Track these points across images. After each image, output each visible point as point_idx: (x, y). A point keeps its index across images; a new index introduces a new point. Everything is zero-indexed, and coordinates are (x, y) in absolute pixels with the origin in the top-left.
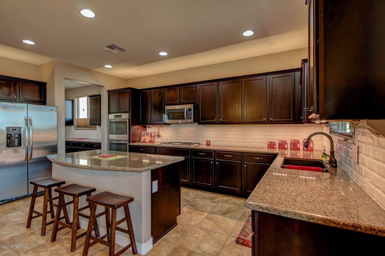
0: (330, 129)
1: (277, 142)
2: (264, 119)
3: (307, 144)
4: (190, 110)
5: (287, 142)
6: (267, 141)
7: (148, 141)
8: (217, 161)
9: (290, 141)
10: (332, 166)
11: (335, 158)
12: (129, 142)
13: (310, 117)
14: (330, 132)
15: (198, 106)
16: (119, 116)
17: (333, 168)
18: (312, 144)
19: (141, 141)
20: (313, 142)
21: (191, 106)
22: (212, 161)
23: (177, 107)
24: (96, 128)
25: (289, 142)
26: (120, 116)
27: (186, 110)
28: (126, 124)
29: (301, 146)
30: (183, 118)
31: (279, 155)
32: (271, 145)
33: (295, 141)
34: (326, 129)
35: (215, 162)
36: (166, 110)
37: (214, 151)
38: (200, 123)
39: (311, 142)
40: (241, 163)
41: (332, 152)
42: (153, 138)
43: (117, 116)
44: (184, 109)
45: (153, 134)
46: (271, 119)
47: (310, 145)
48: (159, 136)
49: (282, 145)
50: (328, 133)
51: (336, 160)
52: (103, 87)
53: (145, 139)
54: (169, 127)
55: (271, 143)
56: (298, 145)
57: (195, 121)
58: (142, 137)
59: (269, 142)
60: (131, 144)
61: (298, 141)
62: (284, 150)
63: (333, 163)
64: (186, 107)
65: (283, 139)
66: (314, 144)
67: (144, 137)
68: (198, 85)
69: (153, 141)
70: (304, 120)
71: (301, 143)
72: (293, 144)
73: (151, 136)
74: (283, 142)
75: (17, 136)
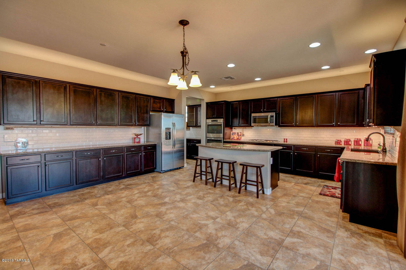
0: (385, 131)
1: (343, 140)
2: (334, 123)
3: (367, 140)
4: (272, 116)
5: (351, 140)
6: (335, 140)
7: (236, 138)
8: (296, 152)
9: (354, 139)
10: (384, 152)
11: (386, 147)
12: (224, 139)
13: (370, 124)
14: (385, 133)
15: (279, 114)
16: (215, 120)
17: (384, 153)
18: (371, 141)
19: (231, 139)
20: (372, 140)
21: (274, 114)
22: (292, 152)
23: (263, 114)
24: (190, 129)
25: (352, 140)
26: (217, 121)
27: (269, 116)
28: (222, 127)
29: (362, 143)
30: (267, 122)
31: (345, 148)
32: (338, 142)
33: (357, 139)
34: (383, 131)
35: (294, 153)
36: (253, 116)
37: (293, 145)
38: (280, 126)
39: (370, 140)
40: (315, 154)
41: (384, 144)
42: (240, 137)
43: (214, 120)
44: (268, 116)
45: (240, 134)
46: (339, 123)
47: (370, 142)
48: (243, 135)
49: (347, 142)
50: (383, 134)
51: (386, 148)
52: (203, 100)
53: (234, 137)
54: (252, 128)
55: (338, 140)
56: (360, 143)
57: (276, 125)
58: (231, 136)
59: (336, 140)
60: (224, 140)
61: (360, 139)
62: (349, 146)
63: (384, 150)
64: (269, 115)
65: (348, 138)
66: (373, 142)
67: (233, 136)
68: (279, 99)
69: (240, 138)
70: (366, 124)
71: (363, 141)
72: (356, 142)
73: (238, 135)
74: (348, 140)
75: (168, 133)
